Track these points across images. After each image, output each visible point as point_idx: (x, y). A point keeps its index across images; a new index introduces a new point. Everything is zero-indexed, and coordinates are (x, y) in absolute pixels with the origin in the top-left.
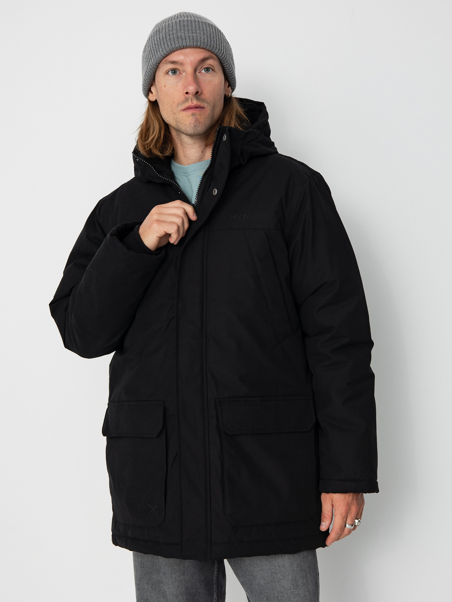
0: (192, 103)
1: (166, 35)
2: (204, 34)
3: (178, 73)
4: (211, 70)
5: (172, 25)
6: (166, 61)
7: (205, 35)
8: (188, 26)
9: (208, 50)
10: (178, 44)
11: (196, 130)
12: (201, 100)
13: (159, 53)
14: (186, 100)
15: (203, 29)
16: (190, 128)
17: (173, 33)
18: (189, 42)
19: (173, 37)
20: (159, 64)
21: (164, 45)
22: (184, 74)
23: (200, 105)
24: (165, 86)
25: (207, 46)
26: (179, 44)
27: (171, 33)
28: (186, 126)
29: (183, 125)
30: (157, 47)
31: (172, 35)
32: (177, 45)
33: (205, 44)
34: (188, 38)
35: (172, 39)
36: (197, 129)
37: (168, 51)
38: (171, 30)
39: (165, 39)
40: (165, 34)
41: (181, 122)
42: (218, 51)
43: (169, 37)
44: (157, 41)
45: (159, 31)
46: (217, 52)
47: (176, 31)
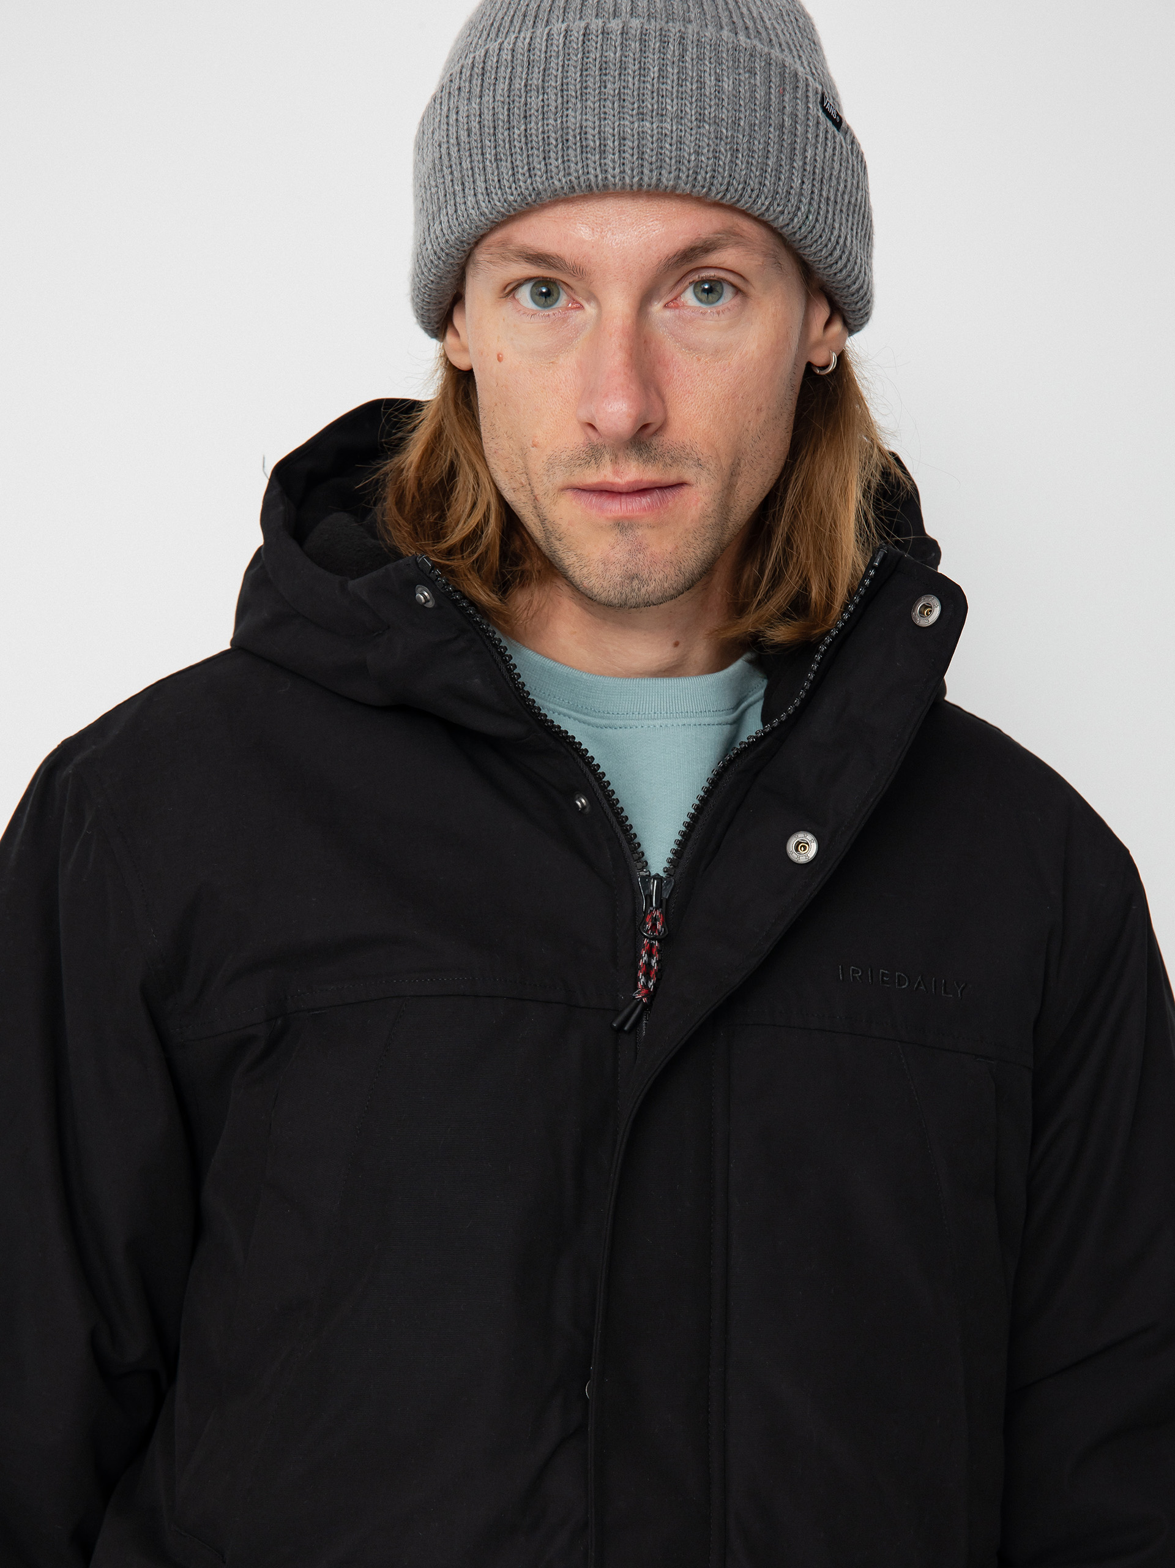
0: (616, 473)
1: (509, 110)
2: (701, 118)
3: (563, 300)
4: (728, 292)
5: (546, 52)
6: (504, 244)
7: (707, 127)
8: (623, 67)
9: (718, 205)
10: (562, 174)
11: (633, 590)
12: (662, 456)
13: (471, 199)
14: (593, 454)
16: (605, 585)
17: (543, 107)
18: (617, 170)
19: (543, 132)
20: (477, 243)
21: (497, 167)
22: (590, 309)
23: (654, 482)
24: (500, 359)
25: (713, 188)
26: (569, 174)
27: (535, 102)
28: (585, 570)
30: (466, 164)
31: (540, 117)
32: (560, 180)
33: (699, 177)
34: (616, 143)
35: (536, 140)
36: (639, 589)
37: (515, 204)
38: (537, 86)
39: (506, 133)
40: (506, 107)
41: (564, 541)
42: (767, 203)
43: (523, 127)
44: (469, 130)
45: (483, 74)
46: (764, 208)
47: (560, 101)
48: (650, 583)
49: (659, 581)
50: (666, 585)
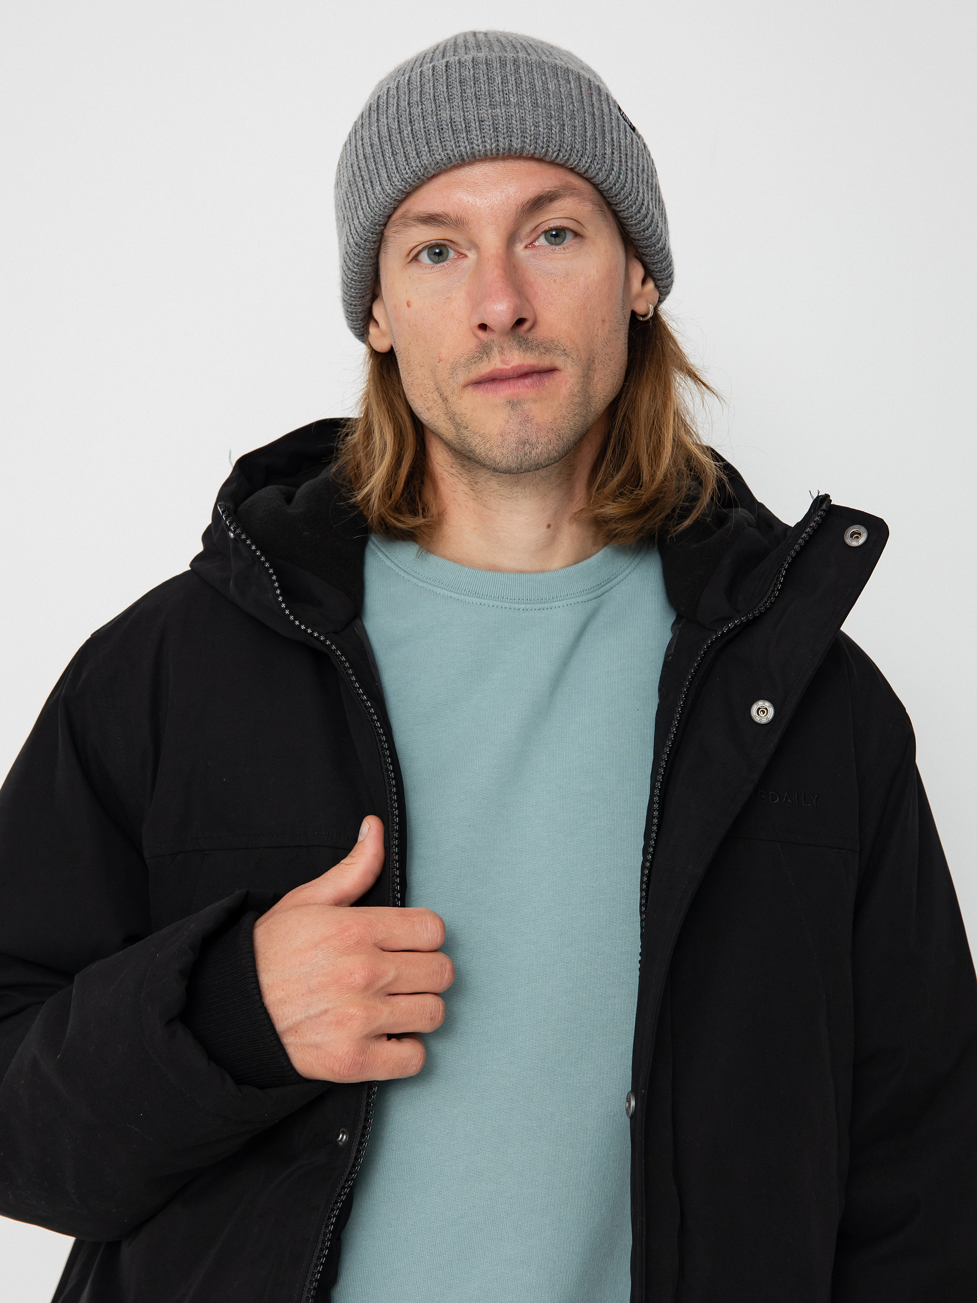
0: (503, 362)
1: (399, 121)
2: (535, 105)
3: (452, 254)
4: (569, 236)
5: (420, 82)
6: (403, 216)
7: (540, 110)
8: (476, 80)
9: (553, 163)
10: (440, 150)
11: (526, 454)
12: (537, 346)
13: (378, 188)
14: (485, 350)
15: (533, 86)
16: (504, 452)
17: (422, 113)
18: (480, 141)
19: (425, 128)
20: (385, 225)
21: (394, 160)
22: (472, 255)
23: (533, 366)
24: (409, 305)
25: (550, 149)
26: (446, 150)
27: (416, 111)
28: (488, 444)
29: (479, 438)
30: (372, 166)
31: (421, 119)
32: (440, 155)
33: (539, 141)
34: (477, 124)
35: (421, 134)
36: (531, 453)
37: (409, 180)
38: (417, 102)
39: (398, 136)
40: (396, 120)
41: (470, 428)
42: (589, 161)
43: (409, 129)
44: (372, 145)
45: (378, 109)
46: (587, 165)
47: (433, 106)
48: (538, 445)
49: (545, 444)
50: (550, 447)
